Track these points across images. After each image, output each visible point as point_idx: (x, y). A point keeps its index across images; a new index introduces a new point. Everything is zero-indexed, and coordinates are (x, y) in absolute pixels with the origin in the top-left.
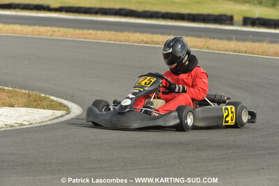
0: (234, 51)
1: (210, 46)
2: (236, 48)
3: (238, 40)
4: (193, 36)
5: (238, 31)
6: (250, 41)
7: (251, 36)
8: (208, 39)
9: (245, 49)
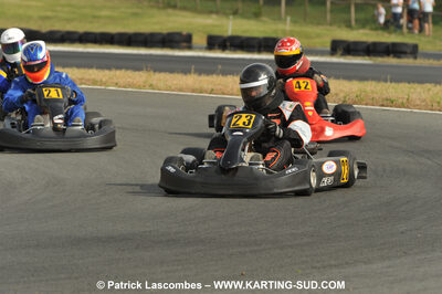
0: (193, 91)
1: (154, 83)
2: (197, 86)
3: (200, 72)
4: (127, 68)
5: (199, 58)
6: (218, 74)
7: (220, 67)
8: (152, 73)
9: (210, 87)
